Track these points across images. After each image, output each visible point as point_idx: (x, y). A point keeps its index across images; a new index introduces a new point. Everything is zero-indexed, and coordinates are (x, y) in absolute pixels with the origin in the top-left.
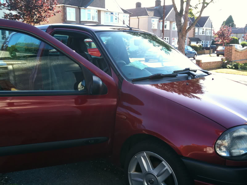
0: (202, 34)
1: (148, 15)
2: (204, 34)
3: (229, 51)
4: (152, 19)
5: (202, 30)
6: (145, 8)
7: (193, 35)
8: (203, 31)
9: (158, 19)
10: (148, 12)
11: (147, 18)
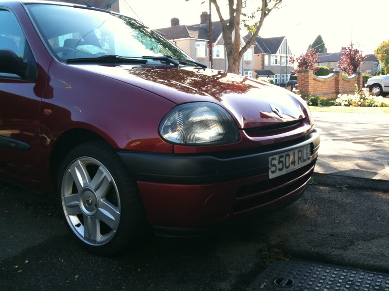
0: (275, 64)
1: (190, 37)
2: (278, 64)
3: (303, 80)
4: (196, 42)
5: (275, 58)
6: (184, 26)
7: (261, 67)
8: (276, 60)
9: (205, 43)
10: (189, 32)
11: (189, 41)
